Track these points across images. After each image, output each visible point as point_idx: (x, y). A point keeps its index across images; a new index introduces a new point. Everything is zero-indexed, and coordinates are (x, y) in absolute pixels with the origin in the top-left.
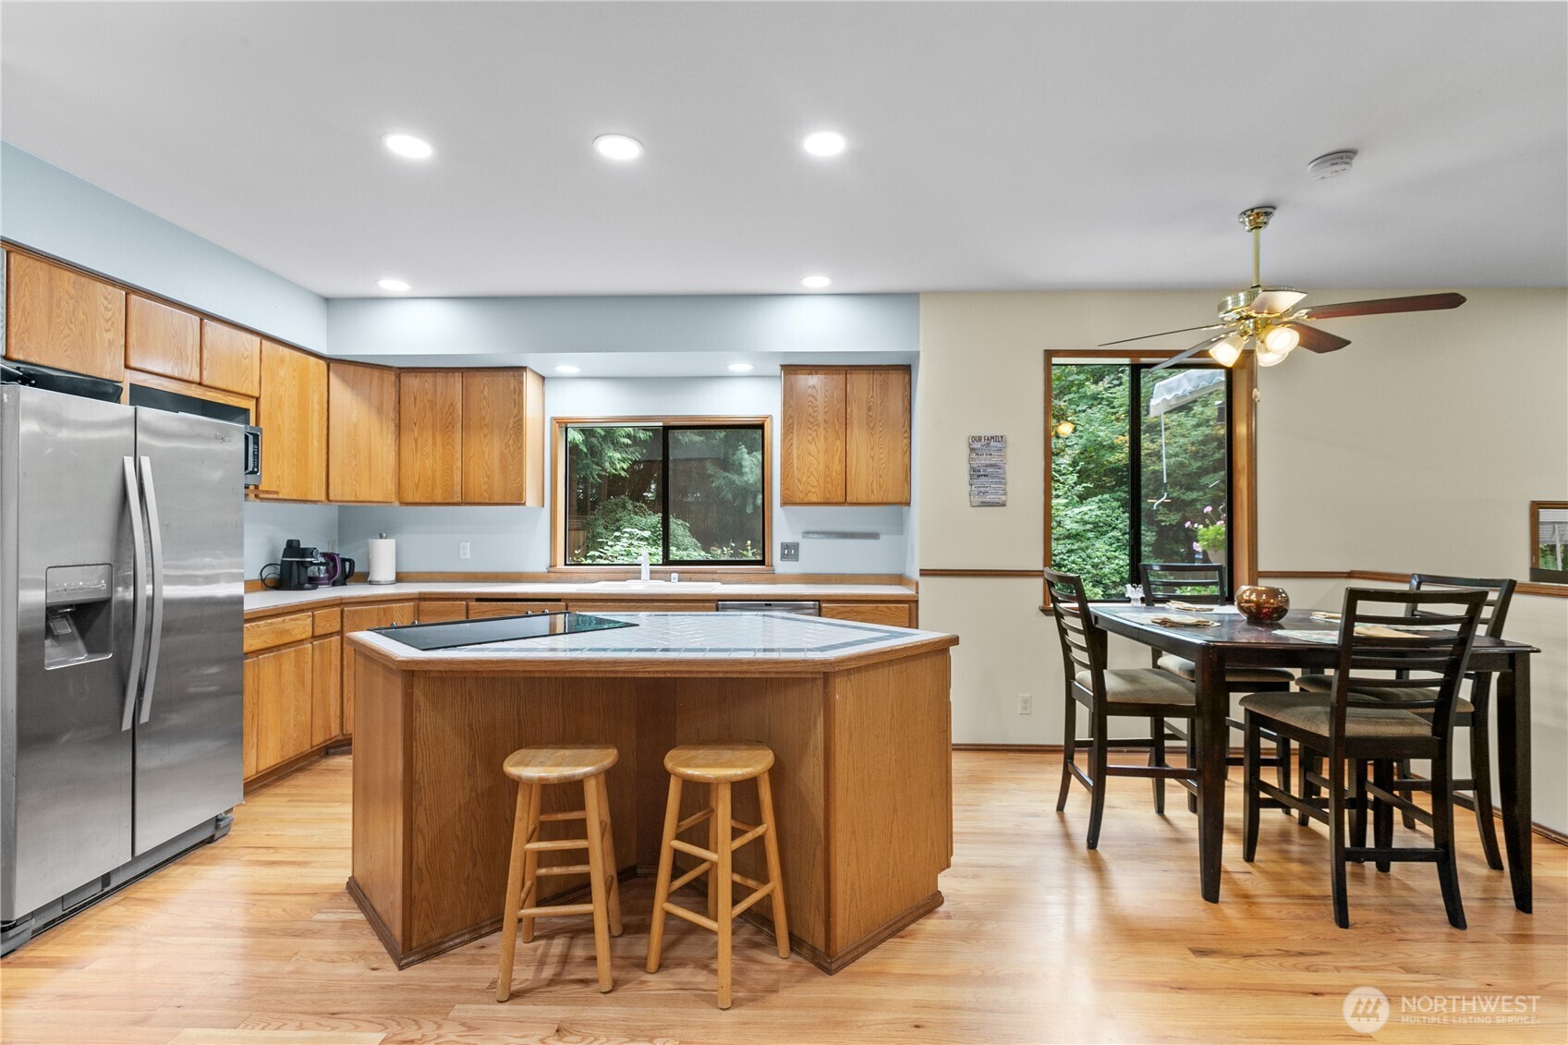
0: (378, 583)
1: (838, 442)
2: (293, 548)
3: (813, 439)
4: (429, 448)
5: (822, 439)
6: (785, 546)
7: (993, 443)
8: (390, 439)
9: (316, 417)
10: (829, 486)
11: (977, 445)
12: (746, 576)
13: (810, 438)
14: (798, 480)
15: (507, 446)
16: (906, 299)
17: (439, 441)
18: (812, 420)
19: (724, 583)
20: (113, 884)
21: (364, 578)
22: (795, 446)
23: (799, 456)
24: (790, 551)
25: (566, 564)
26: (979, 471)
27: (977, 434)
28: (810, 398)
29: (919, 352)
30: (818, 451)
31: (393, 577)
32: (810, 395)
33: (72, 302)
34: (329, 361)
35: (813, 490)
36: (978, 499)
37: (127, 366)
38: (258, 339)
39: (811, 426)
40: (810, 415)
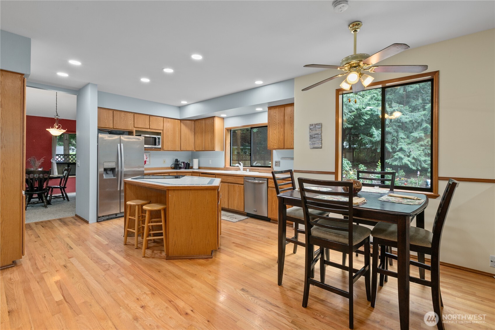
0: (194, 169)
1: (282, 129)
2: (177, 161)
3: (275, 129)
4: (199, 138)
5: (278, 128)
6: (276, 162)
7: (317, 126)
8: (193, 136)
9: (178, 132)
10: (279, 143)
11: (312, 127)
12: (266, 171)
13: (274, 128)
14: (271, 142)
15: (212, 136)
16: (290, 81)
17: (201, 136)
18: (275, 123)
19: (260, 172)
20: (118, 216)
21: (192, 168)
22: (271, 131)
23: (272, 134)
24: (278, 164)
25: (230, 166)
26: (312, 136)
27: (311, 123)
28: (275, 116)
29: (294, 98)
30: (277, 133)
31: (198, 168)
32: (275, 115)
33: (124, 117)
34: (181, 120)
35: (275, 145)
36: (312, 146)
37: (134, 127)
38: (163, 118)
39: (275, 125)
40: (275, 122)
